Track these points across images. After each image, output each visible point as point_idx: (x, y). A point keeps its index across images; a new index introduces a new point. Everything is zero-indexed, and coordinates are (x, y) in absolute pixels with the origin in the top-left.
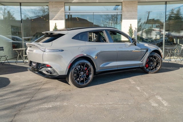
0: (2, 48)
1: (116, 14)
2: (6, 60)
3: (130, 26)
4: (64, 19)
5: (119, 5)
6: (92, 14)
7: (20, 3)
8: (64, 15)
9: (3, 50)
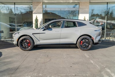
0: (3, 31)
1: (75, 10)
2: (5, 39)
3: (84, 18)
4: (42, 13)
5: (77, 5)
6: (60, 10)
7: (15, 3)
8: (42, 11)
9: (3, 32)
